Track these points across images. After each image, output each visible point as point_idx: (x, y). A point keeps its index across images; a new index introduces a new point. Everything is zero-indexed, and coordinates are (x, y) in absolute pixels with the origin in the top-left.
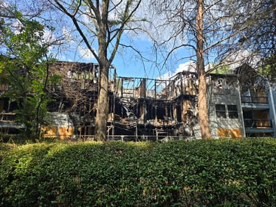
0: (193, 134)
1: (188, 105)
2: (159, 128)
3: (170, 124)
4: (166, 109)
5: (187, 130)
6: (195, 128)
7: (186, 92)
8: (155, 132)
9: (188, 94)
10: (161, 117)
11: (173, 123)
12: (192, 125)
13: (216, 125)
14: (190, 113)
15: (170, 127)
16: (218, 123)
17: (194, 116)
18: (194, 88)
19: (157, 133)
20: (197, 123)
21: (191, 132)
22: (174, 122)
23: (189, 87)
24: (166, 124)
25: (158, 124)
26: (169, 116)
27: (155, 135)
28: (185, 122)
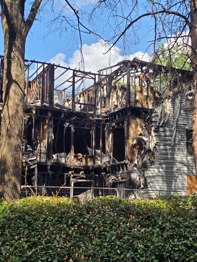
0: (146, 185)
1: (139, 129)
2: (77, 170)
3: (99, 163)
4: (93, 133)
5: (135, 176)
6: (149, 173)
7: (136, 101)
8: (68, 178)
9: (139, 105)
10: (81, 149)
11: (104, 161)
12: (145, 167)
13: (185, 169)
14: (140, 143)
15: (98, 170)
16: (188, 166)
17: (149, 150)
18: (151, 94)
19: (73, 181)
20: (152, 163)
21: (142, 180)
22: (106, 159)
23: (141, 92)
24: (90, 164)
25: (76, 163)
26: (97, 147)
27: (68, 184)
28: (132, 161)
